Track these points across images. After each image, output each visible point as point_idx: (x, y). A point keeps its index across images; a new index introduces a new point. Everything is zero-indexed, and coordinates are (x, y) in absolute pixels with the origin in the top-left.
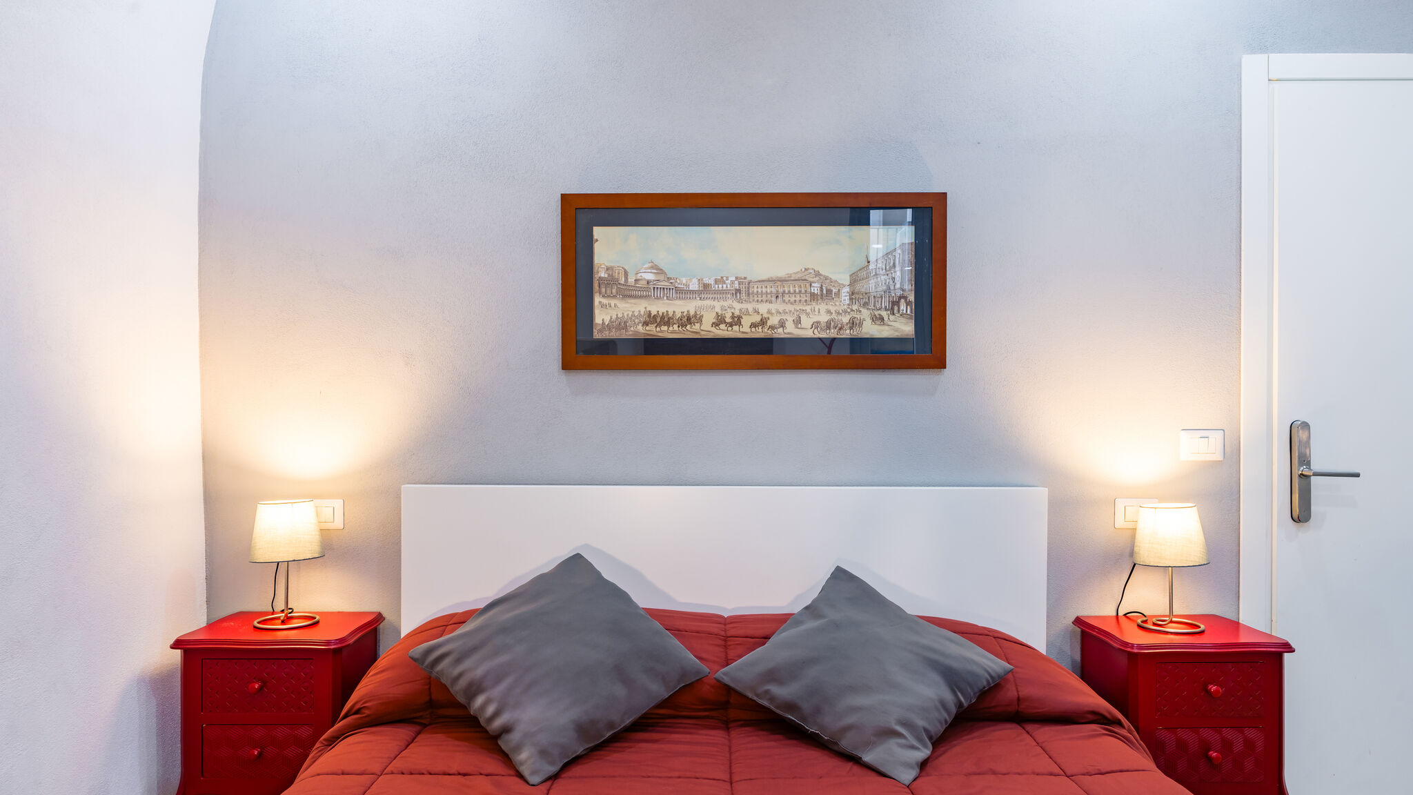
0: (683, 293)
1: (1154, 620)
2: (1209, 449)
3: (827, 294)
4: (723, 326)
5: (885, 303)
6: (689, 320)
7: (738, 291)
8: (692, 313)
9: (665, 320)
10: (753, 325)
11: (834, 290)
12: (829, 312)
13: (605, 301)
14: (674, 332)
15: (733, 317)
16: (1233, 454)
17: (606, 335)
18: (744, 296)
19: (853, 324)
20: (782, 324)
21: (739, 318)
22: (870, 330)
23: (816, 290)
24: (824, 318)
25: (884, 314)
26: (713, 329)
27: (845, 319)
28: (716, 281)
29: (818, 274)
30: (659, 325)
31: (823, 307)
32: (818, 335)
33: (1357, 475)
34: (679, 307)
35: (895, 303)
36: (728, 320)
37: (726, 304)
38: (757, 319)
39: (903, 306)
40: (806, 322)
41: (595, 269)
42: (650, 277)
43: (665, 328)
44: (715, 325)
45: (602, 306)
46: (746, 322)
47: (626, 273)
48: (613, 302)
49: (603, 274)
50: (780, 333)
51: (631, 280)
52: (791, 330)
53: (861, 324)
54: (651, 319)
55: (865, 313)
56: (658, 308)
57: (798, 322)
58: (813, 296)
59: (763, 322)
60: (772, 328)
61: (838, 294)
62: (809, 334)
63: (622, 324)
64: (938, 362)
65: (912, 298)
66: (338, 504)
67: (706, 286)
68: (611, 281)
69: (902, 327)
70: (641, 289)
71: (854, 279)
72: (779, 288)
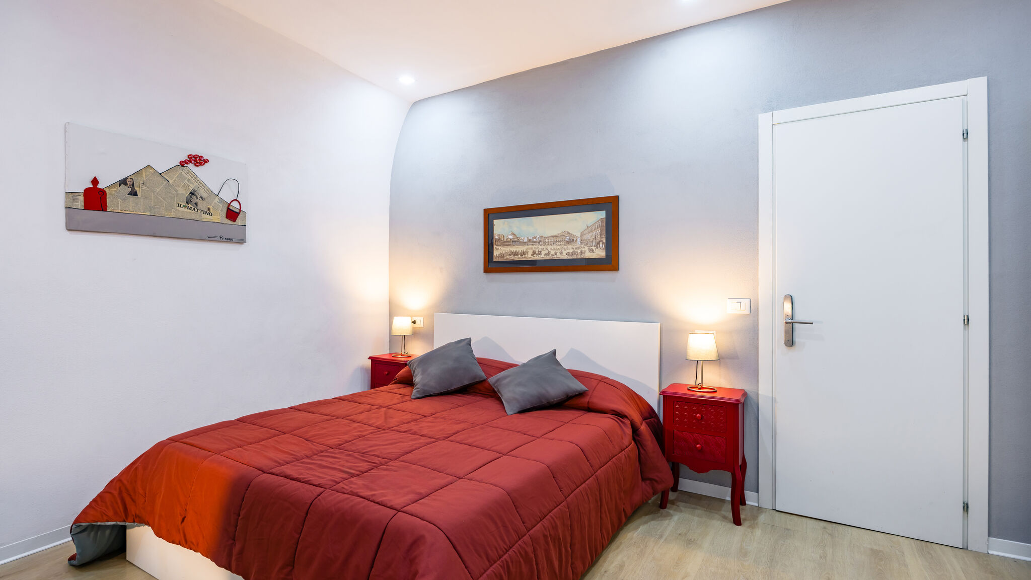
0: (522, 243)
2: (742, 308)
3: (572, 241)
4: (535, 255)
5: (594, 244)
6: (524, 253)
7: (540, 241)
8: (525, 251)
9: (516, 254)
10: (546, 255)
11: (575, 239)
12: (573, 248)
13: (497, 247)
14: (519, 258)
15: (538, 252)
16: (754, 312)
17: (498, 260)
18: (542, 244)
19: (582, 253)
20: (556, 254)
21: (541, 252)
22: (588, 255)
23: (568, 240)
24: (571, 251)
25: (593, 248)
26: (532, 257)
27: (579, 251)
28: (533, 238)
29: (568, 233)
30: (514, 256)
31: (570, 246)
32: (569, 258)
33: (812, 324)
34: (520, 249)
35: (598, 243)
36: (537, 253)
37: (536, 246)
38: (547, 252)
39: (601, 245)
40: (564, 252)
41: (494, 236)
42: (511, 237)
43: (516, 257)
44: (533, 255)
45: (496, 249)
46: (543, 253)
47: (504, 236)
48: (500, 247)
49: (497, 237)
50: (555, 257)
51: (505, 239)
52: (559, 256)
53: (585, 253)
54: (512, 254)
55: (586, 248)
56: (514, 249)
57: (561, 253)
58: (567, 242)
59: (549, 253)
60: (552, 255)
61: (576, 241)
62: (565, 257)
63: (502, 256)
64: (616, 268)
65: (604, 241)
66: (422, 319)
67: (530, 240)
68: (499, 240)
69: (600, 253)
70: (509, 242)
71: (582, 235)
72: (554, 240)
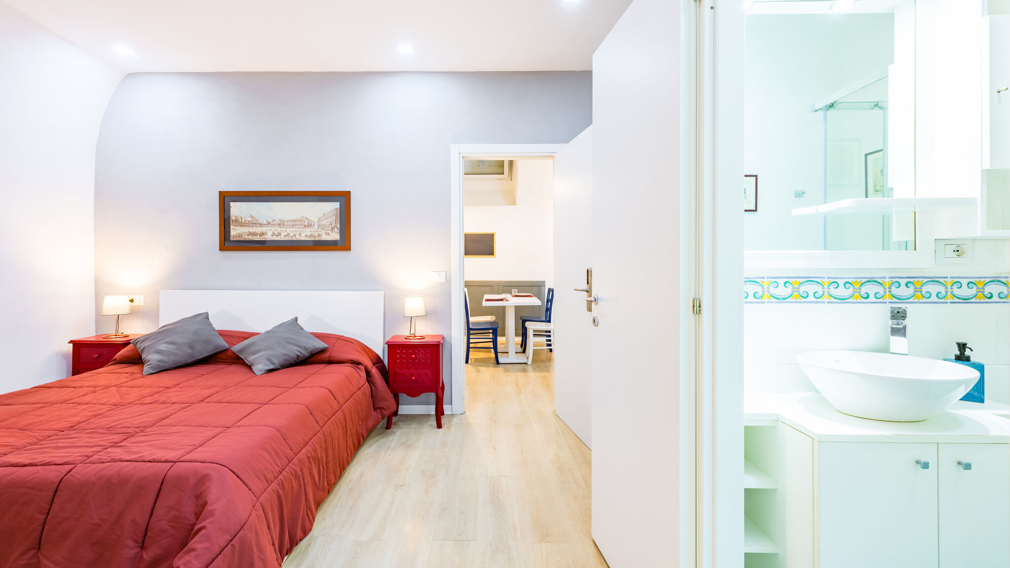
0: (261, 225)
1: (406, 337)
2: (440, 278)
3: (310, 225)
4: (275, 236)
5: (330, 228)
6: (262, 234)
7: (280, 224)
8: (264, 232)
9: (255, 234)
10: (285, 236)
11: (313, 224)
12: (311, 231)
13: (234, 227)
14: (258, 238)
15: (278, 233)
16: (448, 280)
17: (235, 239)
18: (282, 226)
19: (319, 236)
20: (295, 236)
21: (280, 233)
22: (325, 238)
23: (306, 224)
24: (309, 234)
25: (329, 232)
26: (271, 237)
27: (316, 234)
28: (272, 221)
29: (307, 218)
30: (253, 236)
31: (308, 229)
32: (307, 239)
34: (258, 230)
35: (333, 228)
36: (276, 234)
37: (276, 228)
38: (286, 234)
39: (336, 229)
40: (303, 235)
41: (231, 216)
42: (250, 219)
43: (255, 237)
44: (272, 236)
45: (234, 229)
46: (283, 235)
47: (242, 218)
48: (237, 228)
49: (234, 218)
50: (294, 239)
51: (243, 221)
52: (298, 238)
53: (321, 236)
54: (250, 234)
55: (323, 232)
56: (252, 230)
57: (300, 235)
58: (305, 225)
59: (288, 235)
60: (292, 237)
61: (314, 225)
62: (304, 239)
63: (240, 235)
64: (348, 248)
65: (339, 227)
66: (142, 297)
67: (269, 223)
68: (236, 221)
69: (335, 236)
70: (246, 223)
71: (319, 220)
72: (294, 223)
